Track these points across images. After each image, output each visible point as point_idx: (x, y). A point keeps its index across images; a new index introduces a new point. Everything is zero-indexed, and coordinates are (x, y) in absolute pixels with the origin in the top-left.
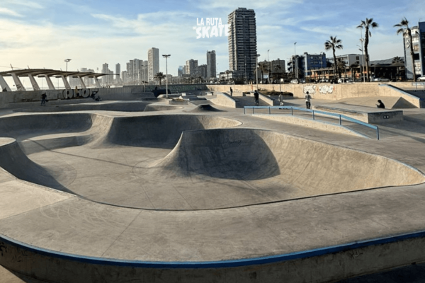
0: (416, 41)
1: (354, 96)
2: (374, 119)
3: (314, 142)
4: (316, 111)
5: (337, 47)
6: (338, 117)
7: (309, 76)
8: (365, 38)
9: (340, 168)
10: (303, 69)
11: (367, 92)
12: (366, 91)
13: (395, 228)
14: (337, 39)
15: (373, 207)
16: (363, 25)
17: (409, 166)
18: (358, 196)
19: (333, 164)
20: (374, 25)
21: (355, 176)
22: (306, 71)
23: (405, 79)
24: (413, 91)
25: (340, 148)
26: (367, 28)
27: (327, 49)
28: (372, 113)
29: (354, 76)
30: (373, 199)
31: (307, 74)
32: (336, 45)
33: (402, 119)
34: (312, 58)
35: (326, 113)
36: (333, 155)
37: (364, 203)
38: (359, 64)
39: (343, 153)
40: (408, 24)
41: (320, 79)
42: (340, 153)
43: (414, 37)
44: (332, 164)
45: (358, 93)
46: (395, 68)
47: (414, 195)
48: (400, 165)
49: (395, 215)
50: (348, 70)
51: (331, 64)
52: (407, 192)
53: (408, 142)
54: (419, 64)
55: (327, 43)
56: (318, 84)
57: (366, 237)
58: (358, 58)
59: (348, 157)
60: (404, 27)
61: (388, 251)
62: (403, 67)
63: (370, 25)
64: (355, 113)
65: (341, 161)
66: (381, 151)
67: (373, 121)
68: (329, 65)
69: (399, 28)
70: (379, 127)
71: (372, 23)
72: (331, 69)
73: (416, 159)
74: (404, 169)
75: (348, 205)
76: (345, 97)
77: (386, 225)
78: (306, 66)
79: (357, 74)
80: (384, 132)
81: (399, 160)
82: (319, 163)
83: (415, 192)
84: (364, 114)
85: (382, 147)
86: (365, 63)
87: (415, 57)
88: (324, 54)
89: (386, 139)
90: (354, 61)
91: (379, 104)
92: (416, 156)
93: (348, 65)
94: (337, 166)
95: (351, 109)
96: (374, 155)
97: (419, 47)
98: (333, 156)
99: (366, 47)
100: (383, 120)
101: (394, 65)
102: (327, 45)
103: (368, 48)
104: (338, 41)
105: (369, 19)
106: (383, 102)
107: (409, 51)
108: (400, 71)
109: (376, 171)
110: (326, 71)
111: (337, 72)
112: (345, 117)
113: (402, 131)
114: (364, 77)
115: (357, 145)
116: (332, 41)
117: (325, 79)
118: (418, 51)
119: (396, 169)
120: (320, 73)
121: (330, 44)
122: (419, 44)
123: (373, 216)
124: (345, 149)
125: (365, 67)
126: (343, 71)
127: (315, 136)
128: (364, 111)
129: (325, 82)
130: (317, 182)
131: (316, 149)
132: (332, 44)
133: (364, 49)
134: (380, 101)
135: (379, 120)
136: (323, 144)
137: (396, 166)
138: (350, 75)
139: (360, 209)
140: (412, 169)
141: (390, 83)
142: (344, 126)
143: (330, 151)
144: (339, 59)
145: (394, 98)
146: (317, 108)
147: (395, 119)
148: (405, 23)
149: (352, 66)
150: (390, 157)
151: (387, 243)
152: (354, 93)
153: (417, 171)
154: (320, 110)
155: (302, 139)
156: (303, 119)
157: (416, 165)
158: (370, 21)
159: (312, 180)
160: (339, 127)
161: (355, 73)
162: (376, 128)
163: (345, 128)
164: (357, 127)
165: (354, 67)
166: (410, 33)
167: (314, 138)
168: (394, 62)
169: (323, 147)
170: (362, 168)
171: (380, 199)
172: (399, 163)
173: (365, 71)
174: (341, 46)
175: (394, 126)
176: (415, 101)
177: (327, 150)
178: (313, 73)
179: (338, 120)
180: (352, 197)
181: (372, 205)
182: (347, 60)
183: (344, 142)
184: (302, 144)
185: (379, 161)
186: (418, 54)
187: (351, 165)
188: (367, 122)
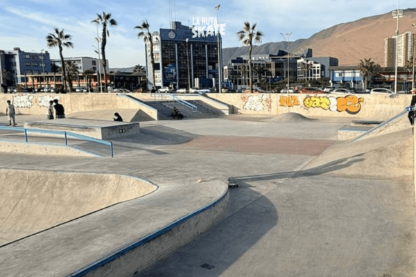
0: (157, 49)
1: (88, 110)
2: (109, 134)
3: (27, 171)
4: (30, 130)
5: (66, 44)
6: (63, 136)
7: (23, 84)
8: (102, 37)
9: (64, 199)
10: (14, 72)
11: (104, 104)
12: (102, 103)
13: (119, 244)
14: (65, 34)
15: (97, 230)
16: (99, 21)
17: (141, 180)
18: (80, 223)
19: (55, 196)
20: (113, 22)
21: (83, 203)
22: (19, 76)
23: (145, 90)
24: (152, 102)
25: (64, 173)
26: (105, 25)
27: (50, 45)
28: (106, 128)
29: (89, 85)
30: (98, 221)
31: (19, 80)
32: (64, 41)
33: (138, 132)
34: (28, 57)
35: (45, 132)
36: (55, 184)
37: (87, 229)
38: (96, 71)
39: (68, 179)
40: (149, 28)
41: (41, 88)
42: (64, 180)
43: (155, 44)
44: (53, 196)
45: (92, 105)
46: (136, 77)
47: (141, 206)
48: (133, 179)
49: (120, 232)
50: (82, 78)
51: (58, 67)
52: (134, 205)
53: (144, 155)
54: (159, 74)
55: (50, 37)
56: (37, 95)
57: (84, 266)
58: (94, 62)
59: (75, 183)
60: (145, 31)
61: (108, 271)
62: (144, 77)
63: (108, 21)
64: (85, 128)
65: (66, 189)
66: (115, 169)
67: (108, 137)
68: (55, 69)
69: (139, 31)
70: (114, 142)
71: (110, 19)
72: (57, 74)
73: (148, 171)
74: (136, 183)
75: (65, 237)
76: (76, 111)
77: (109, 244)
78: (18, 68)
79: (94, 83)
80: (118, 148)
81: (131, 175)
82: (34, 199)
83: (141, 203)
84: (97, 129)
85: (117, 164)
86: (101, 70)
87: (156, 67)
88: (47, 54)
89: (121, 156)
90: (90, 67)
91: (116, 118)
92: (148, 168)
93: (81, 71)
94: (60, 196)
95: (81, 124)
96: (105, 175)
97: (160, 56)
98: (54, 186)
99: (103, 49)
100: (119, 135)
101: (135, 74)
102: (50, 39)
103: (105, 50)
104: (67, 37)
105: (107, 14)
106: (120, 115)
107: (150, 59)
108: (141, 82)
109: (107, 193)
110: (51, 77)
111: (65, 79)
112: (73, 135)
113: (138, 145)
114: (101, 87)
115: (86, 166)
116: (57, 36)
117: (49, 87)
118: (159, 60)
119: (129, 185)
120: (41, 79)
121: (54, 39)
122: (160, 53)
123: (95, 240)
124: (70, 174)
125: (102, 75)
126: (75, 78)
127: (28, 164)
128: (97, 125)
129: (49, 92)
130: (31, 225)
131: (28, 181)
132: (59, 38)
133: (101, 51)
134: (116, 114)
135: (114, 134)
136: (39, 172)
137: (129, 182)
138: (84, 83)
139: (80, 237)
140: (144, 181)
141: (130, 94)
142: (72, 146)
143: (50, 180)
144: (69, 62)
145: (133, 110)
146: (32, 125)
147: (131, 132)
148: (146, 26)
149: (87, 72)
150: (123, 174)
151: (108, 262)
152: (88, 106)
153: (148, 183)
154: (37, 128)
155: (7, 170)
156: (8, 143)
157: (149, 176)
158: (108, 17)
159: (24, 223)
160: (65, 147)
161: (90, 81)
162: (110, 144)
163: (72, 149)
164: (89, 145)
165: (89, 75)
166: (151, 39)
167: (27, 166)
168: (135, 71)
169: (39, 177)
170: (92, 192)
171: (105, 219)
172: (132, 178)
173: (103, 79)
174: (70, 43)
175: (130, 140)
176: (153, 113)
177: (46, 179)
178: (30, 80)
179: (62, 139)
180: (72, 226)
181: (95, 229)
182: (79, 65)
183: (70, 166)
184: (7, 178)
185: (111, 180)
186: (159, 64)
187: (78, 192)
188: (101, 138)
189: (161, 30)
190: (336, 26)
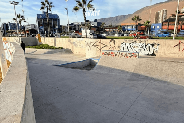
34: (12, 25)
182: (30, 27)
189: (37, 15)
190: (144, 8)
